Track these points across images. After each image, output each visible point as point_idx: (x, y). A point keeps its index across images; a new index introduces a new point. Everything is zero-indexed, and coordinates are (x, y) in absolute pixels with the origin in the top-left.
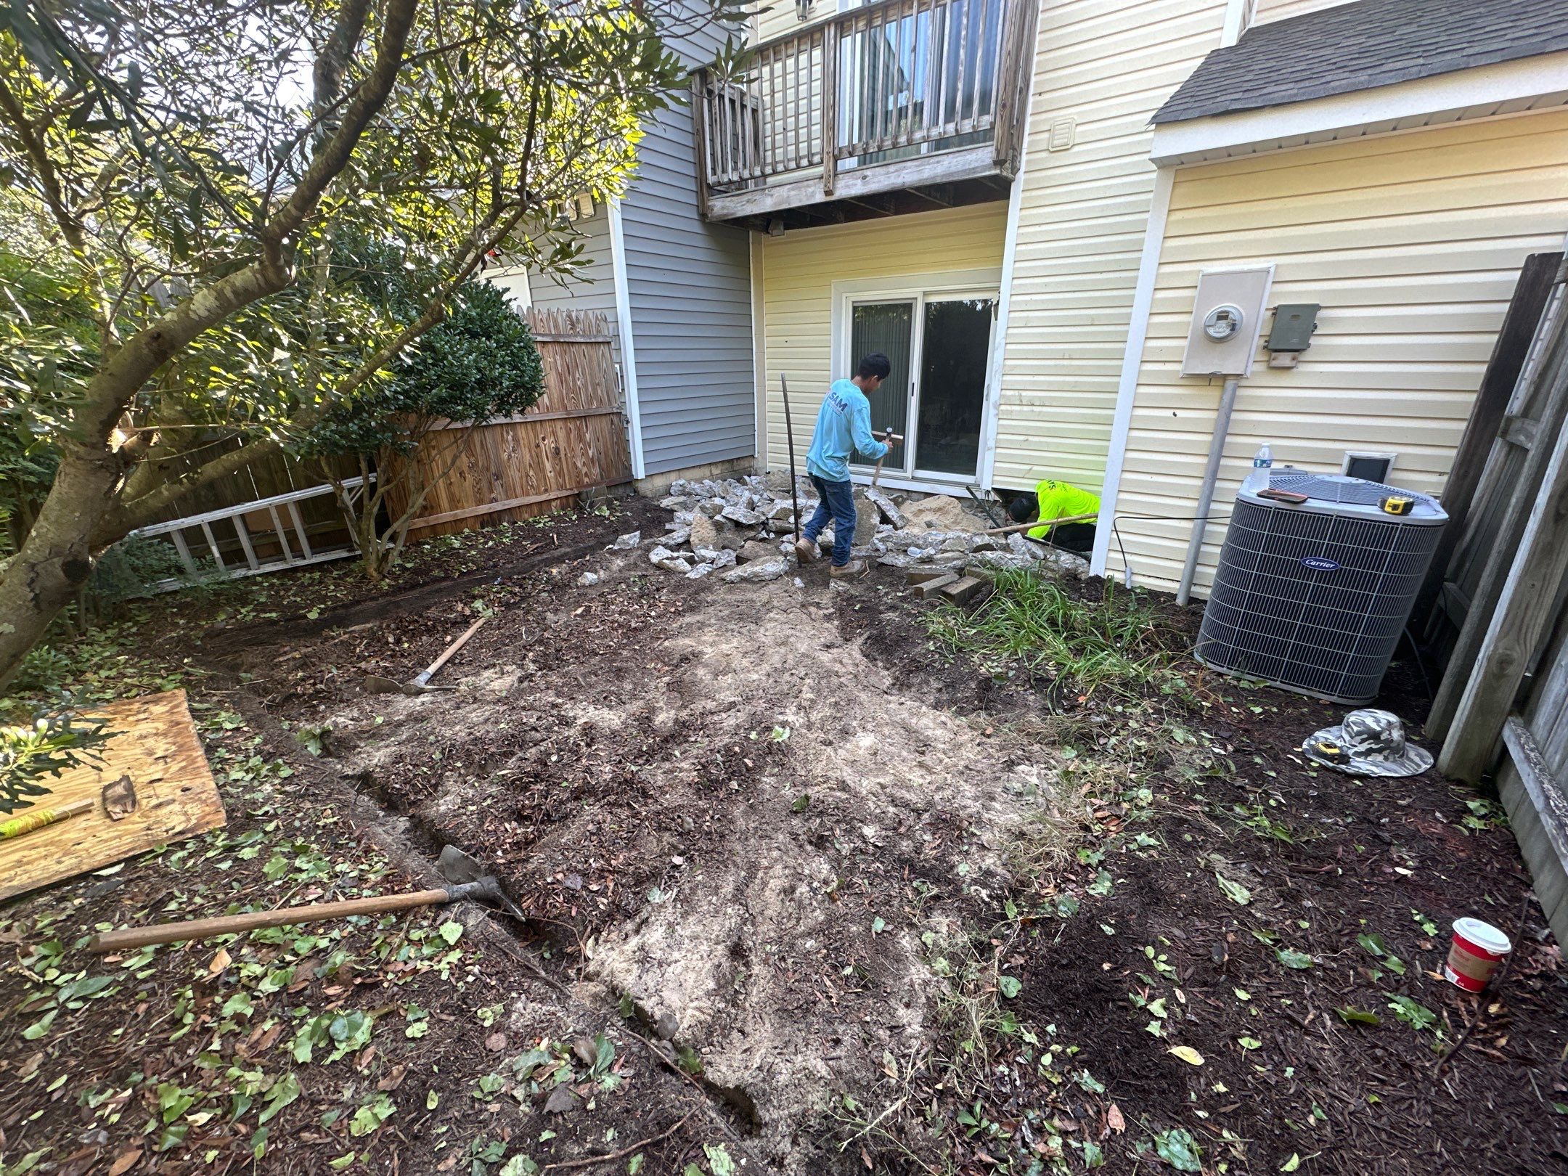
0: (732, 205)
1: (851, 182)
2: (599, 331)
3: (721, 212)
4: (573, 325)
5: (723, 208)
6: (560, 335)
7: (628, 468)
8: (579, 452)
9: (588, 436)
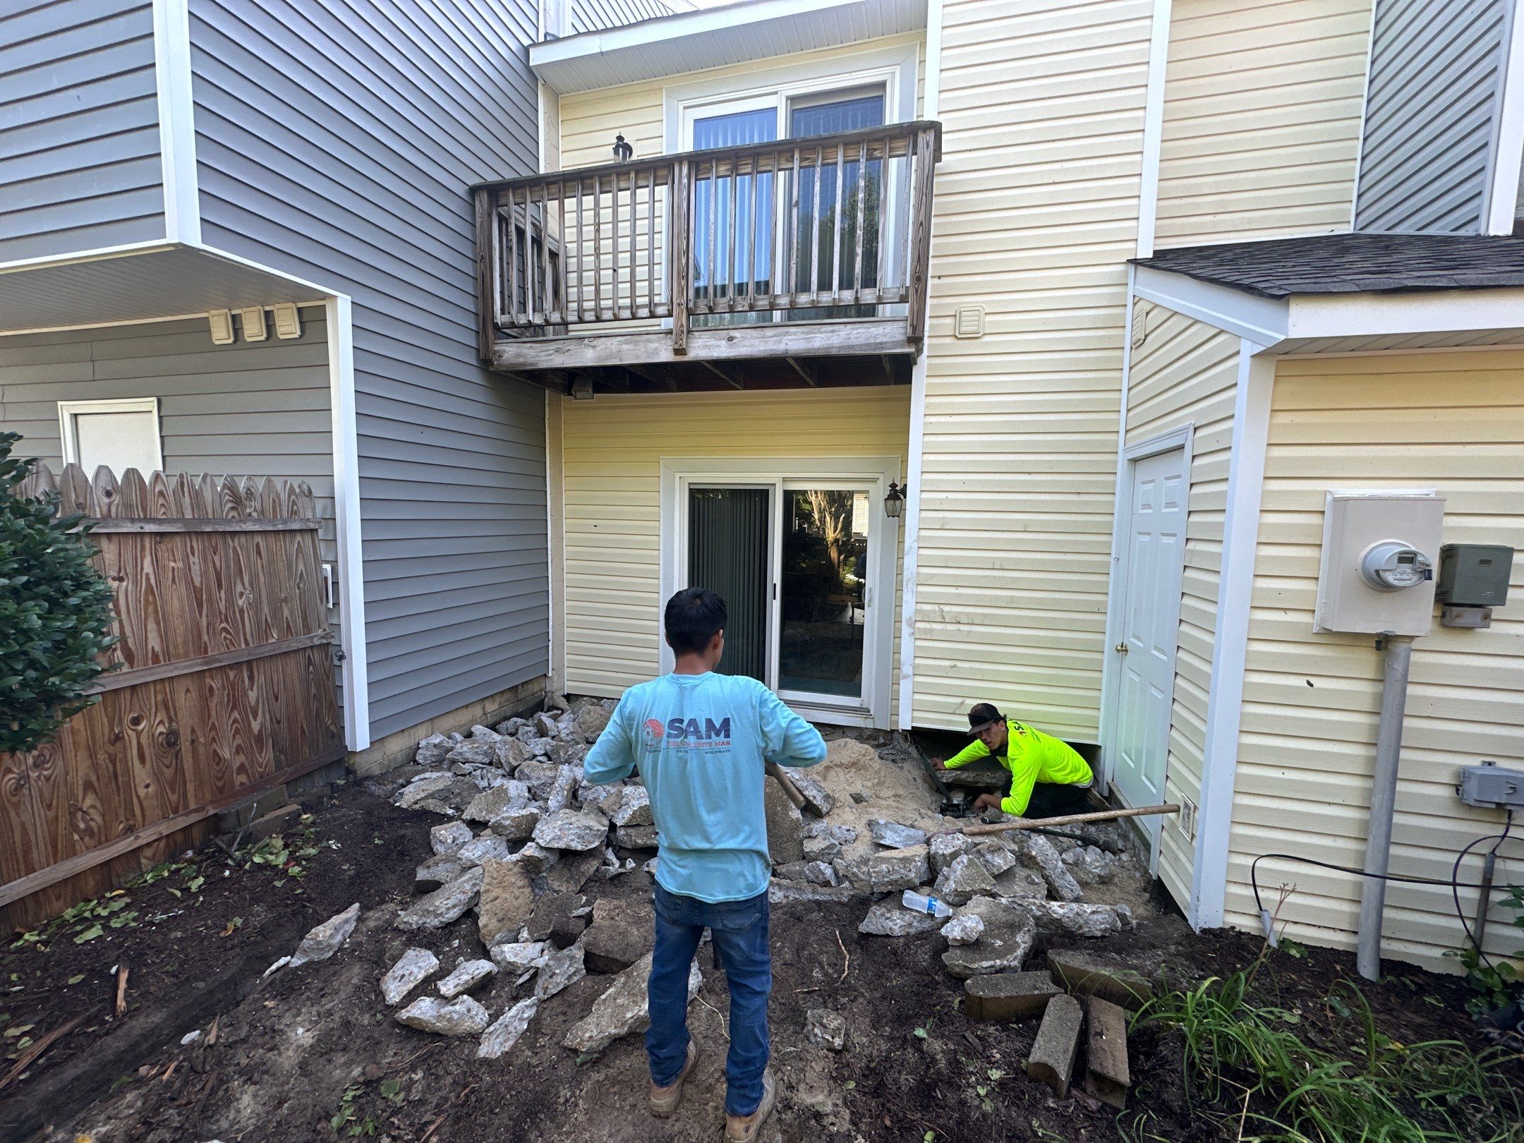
0: (532, 352)
1: (712, 342)
2: (293, 513)
3: (514, 361)
4: (238, 501)
5: (518, 355)
6: (207, 521)
7: (336, 733)
8: (227, 729)
9: (252, 695)
